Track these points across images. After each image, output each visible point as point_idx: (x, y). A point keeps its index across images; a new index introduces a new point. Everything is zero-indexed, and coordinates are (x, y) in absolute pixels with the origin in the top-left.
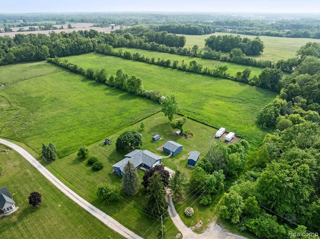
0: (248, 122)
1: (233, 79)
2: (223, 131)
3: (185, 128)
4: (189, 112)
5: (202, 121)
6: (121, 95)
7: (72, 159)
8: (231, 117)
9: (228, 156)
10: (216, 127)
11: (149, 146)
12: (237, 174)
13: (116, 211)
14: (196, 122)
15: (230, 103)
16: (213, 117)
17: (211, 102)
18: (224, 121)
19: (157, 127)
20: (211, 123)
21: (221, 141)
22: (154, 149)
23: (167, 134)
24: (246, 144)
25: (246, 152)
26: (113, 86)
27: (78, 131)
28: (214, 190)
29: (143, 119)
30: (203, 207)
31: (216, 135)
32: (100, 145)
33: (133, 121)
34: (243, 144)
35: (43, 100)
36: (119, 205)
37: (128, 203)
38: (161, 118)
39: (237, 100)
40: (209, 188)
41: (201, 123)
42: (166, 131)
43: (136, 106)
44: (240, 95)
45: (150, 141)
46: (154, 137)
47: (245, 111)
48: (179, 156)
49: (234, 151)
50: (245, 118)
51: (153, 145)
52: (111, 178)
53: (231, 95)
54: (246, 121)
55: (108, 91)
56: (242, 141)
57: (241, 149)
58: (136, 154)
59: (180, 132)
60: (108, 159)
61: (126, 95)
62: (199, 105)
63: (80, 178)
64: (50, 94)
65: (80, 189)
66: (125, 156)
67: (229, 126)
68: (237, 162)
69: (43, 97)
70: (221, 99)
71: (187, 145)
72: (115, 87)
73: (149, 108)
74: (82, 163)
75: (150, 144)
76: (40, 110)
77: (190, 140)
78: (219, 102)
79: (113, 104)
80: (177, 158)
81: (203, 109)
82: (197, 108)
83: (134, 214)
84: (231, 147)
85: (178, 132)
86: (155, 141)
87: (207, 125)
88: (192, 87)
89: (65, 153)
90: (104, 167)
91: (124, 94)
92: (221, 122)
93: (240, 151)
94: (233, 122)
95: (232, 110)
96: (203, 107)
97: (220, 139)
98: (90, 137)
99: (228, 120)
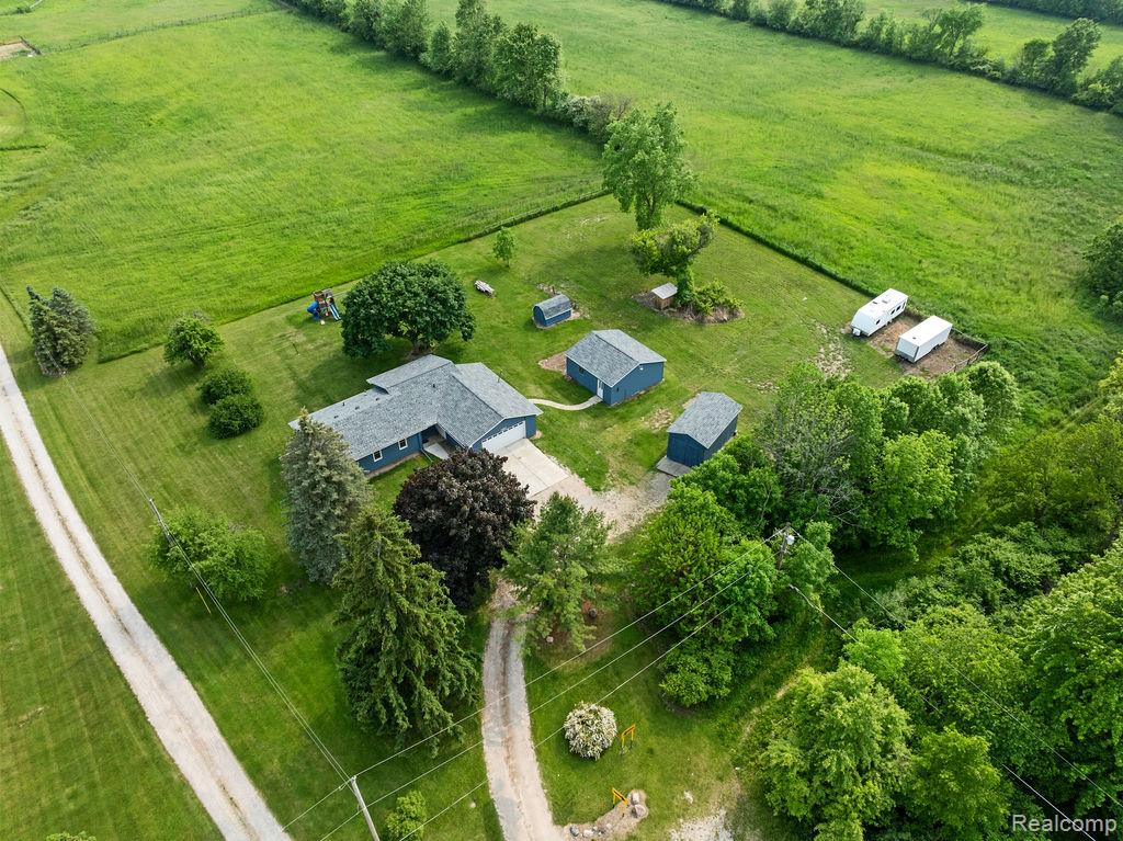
0: (1034, 276)
1: (998, 74)
2: (892, 305)
3: (703, 275)
4: (751, 202)
5: (797, 252)
6: (470, 110)
7: (149, 370)
8: (952, 246)
9: (881, 445)
10: (865, 286)
11: (509, 346)
12: (914, 549)
13: (227, 658)
14: (770, 252)
15: (963, 180)
16: (860, 236)
17: (871, 167)
18: (913, 260)
19: (577, 259)
20: (844, 262)
21: (872, 355)
22: (526, 364)
23: (616, 296)
24: (1001, 386)
25: (992, 431)
26: (448, 75)
27: (228, 248)
28: (753, 627)
29: (522, 220)
30: (675, 711)
31: (853, 323)
32: (290, 320)
33: (476, 226)
34: (982, 383)
35: (153, 116)
36: (255, 625)
37: (303, 625)
38: (608, 221)
39: (999, 169)
40: (729, 615)
41: (795, 258)
42: (612, 281)
43: (516, 162)
44: (1020, 147)
45: (522, 322)
46: (539, 305)
47: (1030, 224)
48: (639, 409)
49: (923, 420)
50: (1024, 255)
51: (528, 345)
52: (271, 480)
53: (974, 144)
54: (1024, 268)
55: (419, 95)
56: (982, 371)
57: (967, 410)
58: (415, 381)
59: (674, 291)
60: (300, 385)
61: (489, 113)
62: (807, 177)
63: (143, 464)
64: (187, 95)
65: (115, 519)
66: (369, 381)
67: (933, 285)
68: (928, 486)
69: (160, 103)
70: (920, 160)
71: (691, 356)
72: (457, 78)
73: (569, 172)
74: (180, 395)
75: (517, 338)
76: (123, 154)
77: (713, 338)
78: (908, 173)
79: (418, 145)
80: (623, 419)
81: (819, 195)
82: (796, 189)
83: (305, 689)
84: (907, 394)
85: (665, 291)
86: (544, 322)
87: (819, 270)
88: (798, 100)
89: (132, 339)
90: (265, 425)
91: (481, 108)
92: (893, 263)
93: (955, 426)
94: (959, 269)
95: (966, 214)
96: (825, 189)
97: (870, 343)
98: (264, 281)
99: (933, 256)
